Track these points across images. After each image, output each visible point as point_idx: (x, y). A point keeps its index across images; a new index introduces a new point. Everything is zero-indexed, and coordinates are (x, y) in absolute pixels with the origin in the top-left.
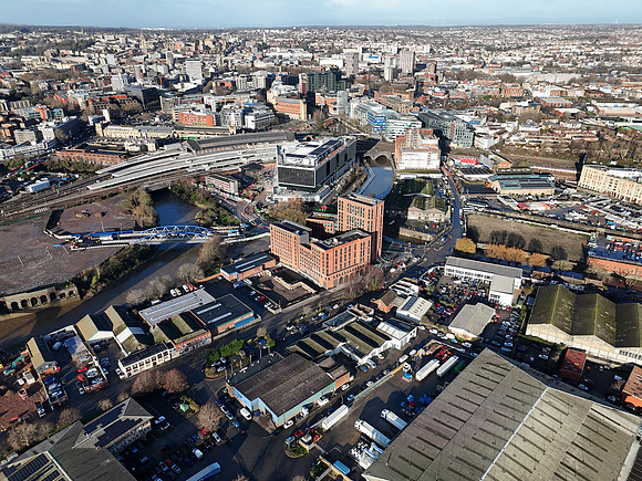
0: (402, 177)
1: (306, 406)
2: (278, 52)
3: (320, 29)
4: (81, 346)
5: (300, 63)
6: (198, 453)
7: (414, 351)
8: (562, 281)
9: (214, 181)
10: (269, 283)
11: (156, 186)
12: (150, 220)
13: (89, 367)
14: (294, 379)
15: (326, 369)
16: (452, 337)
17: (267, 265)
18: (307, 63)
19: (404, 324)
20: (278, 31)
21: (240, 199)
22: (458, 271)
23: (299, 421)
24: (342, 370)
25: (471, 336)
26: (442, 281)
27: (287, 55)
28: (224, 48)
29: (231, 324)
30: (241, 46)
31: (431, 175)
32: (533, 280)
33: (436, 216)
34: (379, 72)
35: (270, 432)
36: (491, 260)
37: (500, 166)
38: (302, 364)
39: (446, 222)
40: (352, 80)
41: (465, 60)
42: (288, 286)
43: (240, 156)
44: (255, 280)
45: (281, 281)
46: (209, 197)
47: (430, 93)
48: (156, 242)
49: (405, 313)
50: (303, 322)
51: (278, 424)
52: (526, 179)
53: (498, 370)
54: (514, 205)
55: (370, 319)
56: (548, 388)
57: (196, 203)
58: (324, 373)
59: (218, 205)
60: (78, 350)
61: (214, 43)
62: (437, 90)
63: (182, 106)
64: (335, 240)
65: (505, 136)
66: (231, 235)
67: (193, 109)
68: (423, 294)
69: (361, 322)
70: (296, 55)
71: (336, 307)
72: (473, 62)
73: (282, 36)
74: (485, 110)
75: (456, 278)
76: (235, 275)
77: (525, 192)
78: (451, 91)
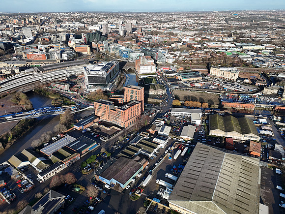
0: (142, 77)
1: (133, 178)
2: (67, 24)
3: (85, 13)
4: (14, 171)
5: (79, 29)
6: (92, 208)
7: (170, 148)
8: (216, 112)
9: (56, 85)
10: (98, 128)
11: (27, 89)
12: (29, 106)
13: (22, 180)
14: (126, 168)
15: (137, 161)
16: (182, 140)
17: (95, 121)
18: (82, 28)
19: (163, 137)
20: (64, 14)
21: (71, 92)
22: (177, 113)
23: (132, 185)
24: (144, 160)
25: (190, 138)
26: (171, 118)
27: (72, 25)
28: (39, 22)
29: (87, 149)
30: (48, 21)
31: (153, 76)
32: (206, 114)
33: (161, 92)
34: (117, 32)
35: (121, 192)
36: (187, 108)
37: (179, 70)
38: (127, 161)
39: (165, 94)
40: (106, 36)
41: (151, 26)
42: (108, 129)
43: (65, 73)
44: (91, 128)
45: (103, 127)
46: (55, 93)
47: (142, 41)
48: (37, 116)
49: (162, 133)
50: (119, 143)
51: (124, 188)
52: (191, 74)
53: (205, 150)
54: (189, 85)
55: (148, 137)
56: (226, 153)
57: (50, 96)
58: (137, 163)
59: (62, 96)
60: (13, 173)
61: (34, 20)
62: (144, 39)
63: (28, 51)
64: (126, 106)
65: (177, 57)
66: (73, 109)
67: (34, 52)
68: (166, 124)
69: (145, 139)
70: (76, 25)
71: (132, 135)
72: (155, 27)
73: (67, 16)
74: (166, 47)
75: (177, 116)
76: (81, 127)
77: (192, 79)
78: (150, 40)
